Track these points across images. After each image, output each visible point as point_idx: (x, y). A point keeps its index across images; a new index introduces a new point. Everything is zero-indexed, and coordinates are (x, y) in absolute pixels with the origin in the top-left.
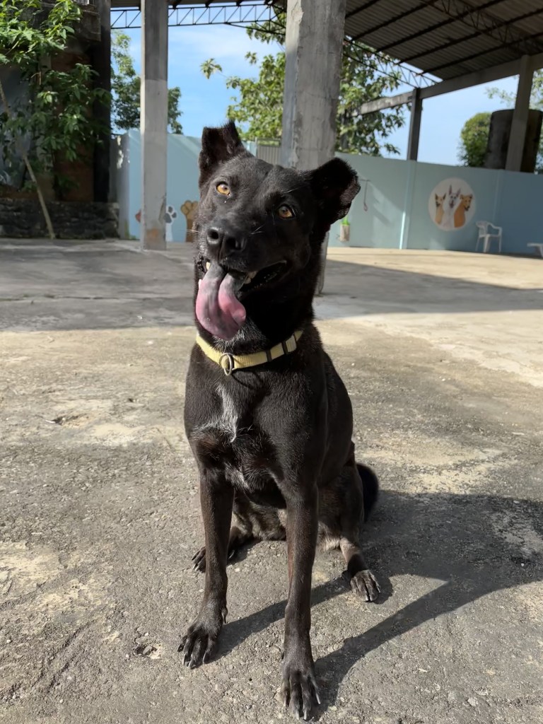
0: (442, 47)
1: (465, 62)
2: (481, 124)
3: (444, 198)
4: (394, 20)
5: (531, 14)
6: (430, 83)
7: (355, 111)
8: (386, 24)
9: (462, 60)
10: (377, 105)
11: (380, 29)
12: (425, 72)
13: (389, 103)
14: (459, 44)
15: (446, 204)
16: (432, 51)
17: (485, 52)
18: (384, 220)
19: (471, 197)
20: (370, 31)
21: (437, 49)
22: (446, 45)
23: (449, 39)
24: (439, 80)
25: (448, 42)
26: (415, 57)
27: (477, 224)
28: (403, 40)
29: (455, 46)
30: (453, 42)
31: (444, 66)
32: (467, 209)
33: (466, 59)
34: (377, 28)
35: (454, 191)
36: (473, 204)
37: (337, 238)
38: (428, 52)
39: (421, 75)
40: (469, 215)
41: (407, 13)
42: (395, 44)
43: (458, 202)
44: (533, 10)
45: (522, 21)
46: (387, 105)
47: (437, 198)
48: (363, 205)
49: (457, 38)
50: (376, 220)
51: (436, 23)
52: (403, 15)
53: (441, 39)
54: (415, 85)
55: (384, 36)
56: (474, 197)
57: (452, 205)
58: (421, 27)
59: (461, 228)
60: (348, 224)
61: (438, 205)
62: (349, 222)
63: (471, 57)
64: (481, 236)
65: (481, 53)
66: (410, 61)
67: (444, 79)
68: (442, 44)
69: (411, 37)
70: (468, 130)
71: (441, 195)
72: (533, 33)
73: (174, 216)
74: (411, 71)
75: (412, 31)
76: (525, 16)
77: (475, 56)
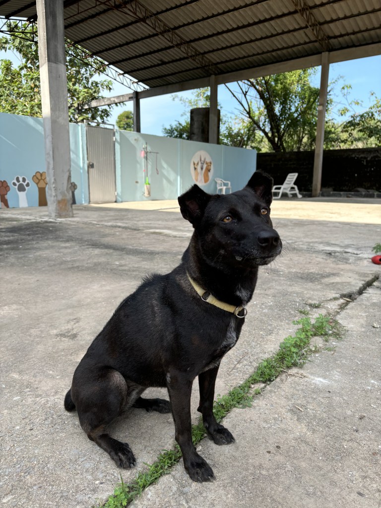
0: (155, 66)
1: (168, 77)
2: (128, 117)
3: (198, 164)
4: (127, 44)
5: (218, 50)
6: (142, 89)
7: (86, 105)
8: (121, 46)
9: (165, 76)
10: (105, 102)
11: (116, 49)
12: (139, 81)
13: (114, 101)
14: (167, 65)
15: (199, 168)
16: (148, 68)
17: (182, 72)
18: (169, 181)
19: (211, 163)
20: (107, 50)
21: (151, 67)
22: (158, 65)
23: (161, 60)
24: (147, 87)
25: (160, 62)
26: (135, 71)
27: (216, 180)
28: (130, 59)
29: (164, 66)
30: (163, 63)
31: (152, 79)
32: (209, 171)
33: (169, 75)
34: (113, 48)
35: (203, 159)
36: (212, 168)
37: (143, 195)
38: (145, 68)
39: (137, 83)
40: (211, 174)
41: (138, 40)
42: (123, 60)
43: (205, 166)
44: (220, 47)
45: (211, 54)
46: (113, 102)
47: (194, 164)
48: (156, 170)
49: (167, 61)
50: (165, 181)
51: (156, 49)
52: (134, 41)
53: (156, 60)
54: (134, 89)
55: (116, 54)
56: (212, 163)
57: (202, 168)
58: (145, 50)
59: (208, 182)
60: (149, 184)
61: (195, 169)
62: (150, 183)
63: (172, 74)
64: (219, 188)
65: (179, 72)
66: (131, 74)
67: (150, 87)
68: (156, 64)
69: (136, 57)
70: (120, 121)
71: (196, 162)
72: (215, 62)
73: (28, 185)
74: (131, 80)
75: (137, 53)
76: (214, 51)
77: (175, 73)
